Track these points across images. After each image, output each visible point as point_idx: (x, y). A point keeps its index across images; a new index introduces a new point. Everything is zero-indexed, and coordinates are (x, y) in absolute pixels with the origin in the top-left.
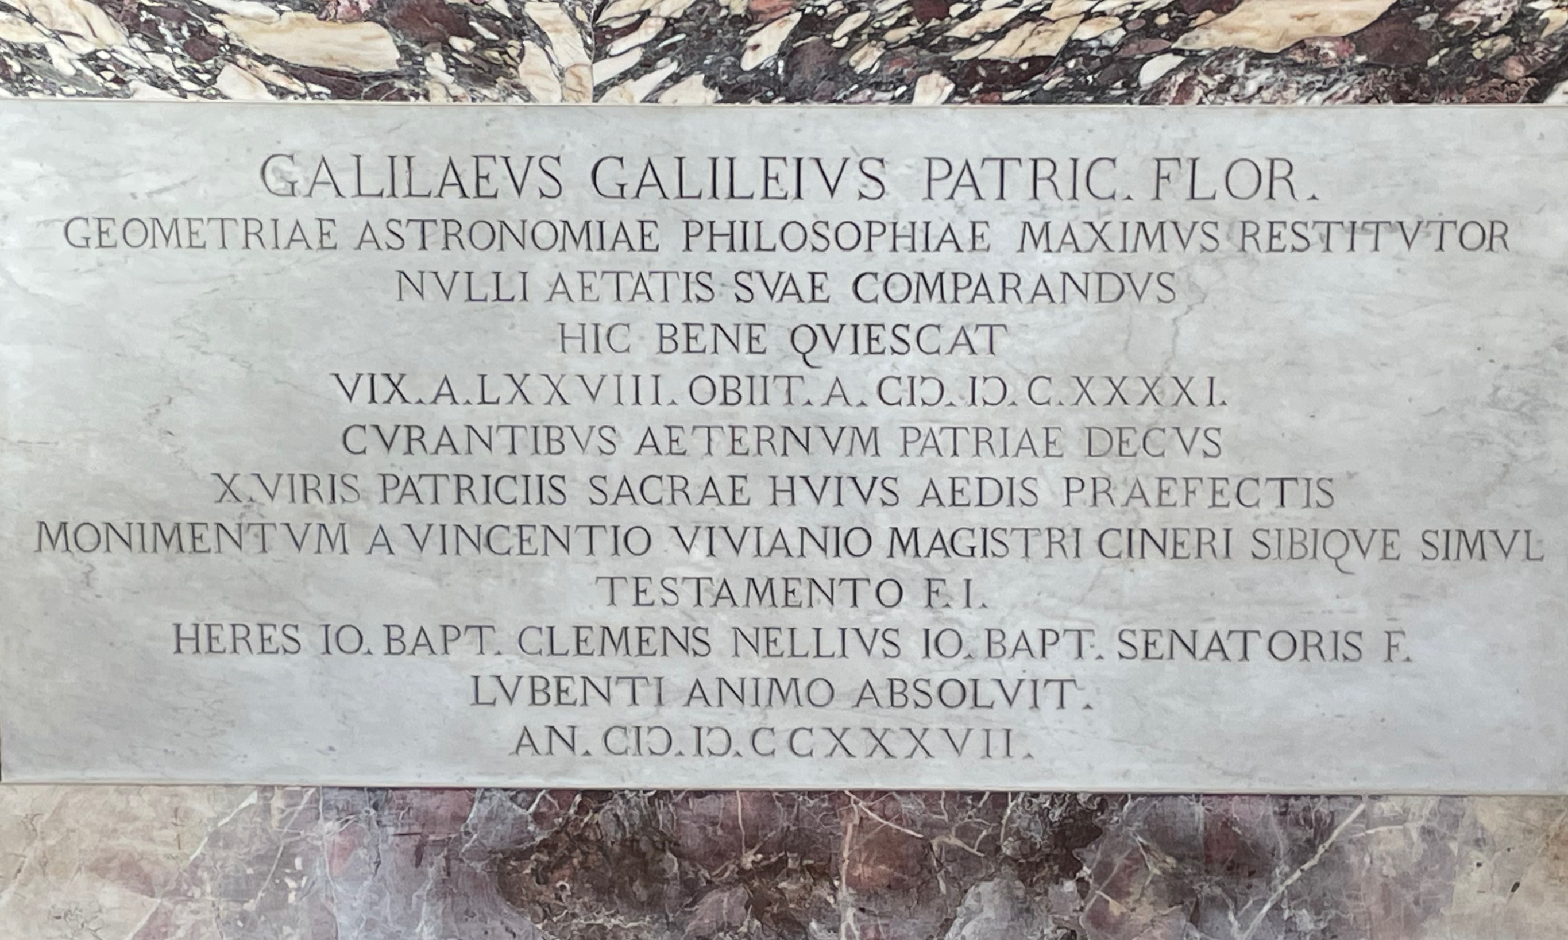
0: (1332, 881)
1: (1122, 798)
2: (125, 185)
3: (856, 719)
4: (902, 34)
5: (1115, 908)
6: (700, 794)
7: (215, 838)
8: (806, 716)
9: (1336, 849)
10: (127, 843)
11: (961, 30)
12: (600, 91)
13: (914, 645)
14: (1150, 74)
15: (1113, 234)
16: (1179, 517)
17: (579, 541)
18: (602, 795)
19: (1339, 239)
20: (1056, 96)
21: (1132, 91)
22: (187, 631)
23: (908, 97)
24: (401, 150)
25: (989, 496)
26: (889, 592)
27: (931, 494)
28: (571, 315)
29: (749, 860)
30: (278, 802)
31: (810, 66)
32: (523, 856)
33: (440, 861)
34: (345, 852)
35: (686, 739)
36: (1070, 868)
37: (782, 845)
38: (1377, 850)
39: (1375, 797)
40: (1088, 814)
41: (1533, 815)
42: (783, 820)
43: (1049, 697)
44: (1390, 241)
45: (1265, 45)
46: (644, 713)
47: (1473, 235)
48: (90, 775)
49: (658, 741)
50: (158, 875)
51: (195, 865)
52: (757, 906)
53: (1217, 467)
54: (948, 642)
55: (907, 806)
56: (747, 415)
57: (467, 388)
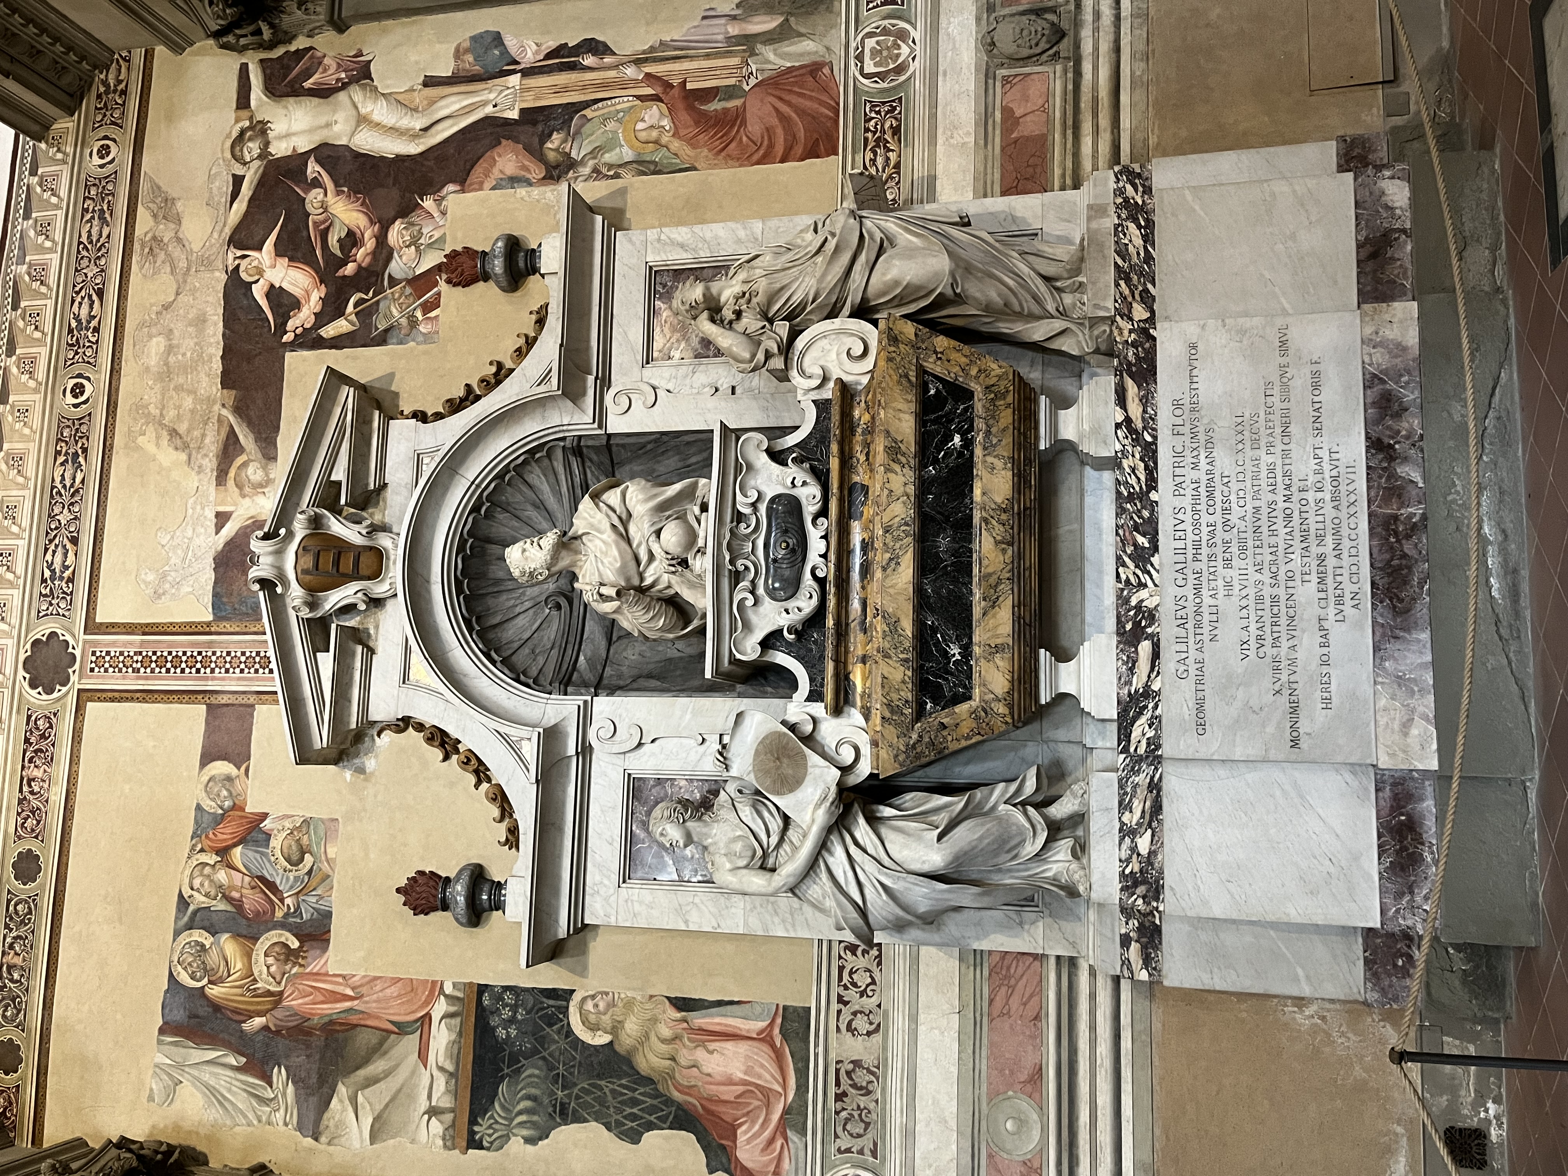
0: (1392, 372)
1: (1367, 433)
2: (1187, 717)
3: (1344, 510)
4: (1139, 505)
5: (1404, 433)
6: (1371, 555)
7: (1392, 699)
8: (1344, 525)
9: (1381, 372)
10: (1396, 726)
11: (1137, 489)
12: (1156, 585)
13: (1320, 495)
14: (1149, 439)
15: (1195, 446)
16: (1277, 423)
17: (1291, 591)
18: (1373, 584)
19: (1194, 386)
20: (1156, 463)
21: (1154, 443)
22: (1324, 706)
23: (1156, 502)
24: (1174, 640)
25: (1273, 475)
26: (1304, 502)
27: (1273, 491)
28: (1221, 593)
29: (1392, 540)
30: (1380, 679)
31: (1147, 528)
32: (1395, 607)
33: (1397, 631)
34: (1396, 660)
35: (1354, 560)
36: (1391, 447)
37: (1387, 530)
38: (1380, 360)
39: (1363, 362)
40: (1373, 442)
41: (1367, 319)
42: (1379, 529)
43: (1334, 456)
44: (1195, 373)
45: (1141, 409)
46: (1346, 572)
47: (1193, 352)
48: (1373, 736)
49: (1354, 568)
50: (1407, 717)
51: (1403, 705)
52: (1408, 537)
53: (1262, 414)
54: (1319, 485)
55: (1372, 494)
56: (1250, 543)
57: (1244, 623)
